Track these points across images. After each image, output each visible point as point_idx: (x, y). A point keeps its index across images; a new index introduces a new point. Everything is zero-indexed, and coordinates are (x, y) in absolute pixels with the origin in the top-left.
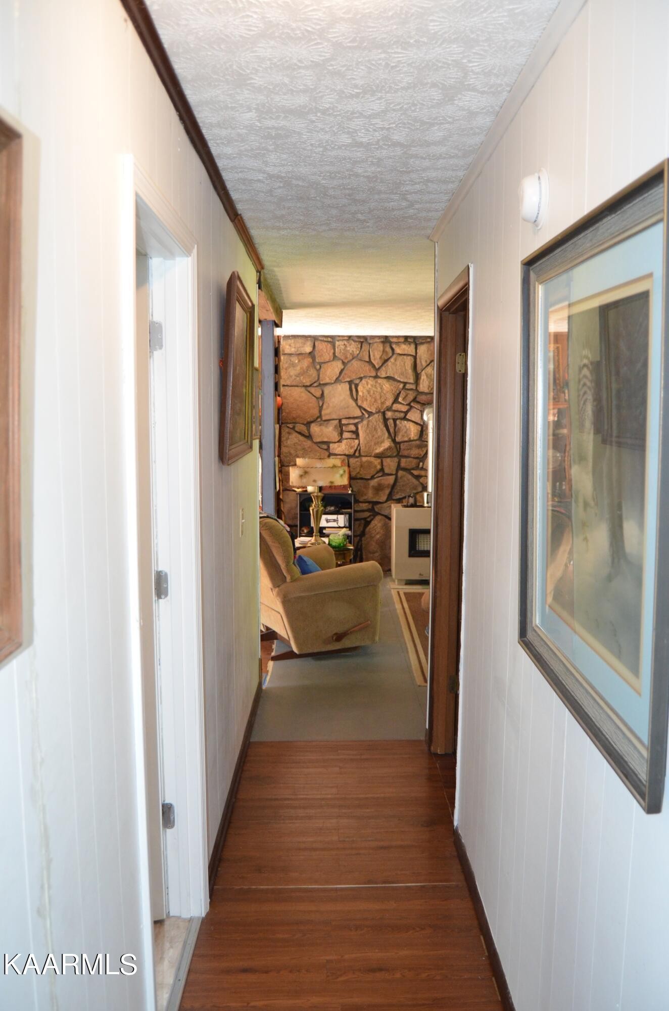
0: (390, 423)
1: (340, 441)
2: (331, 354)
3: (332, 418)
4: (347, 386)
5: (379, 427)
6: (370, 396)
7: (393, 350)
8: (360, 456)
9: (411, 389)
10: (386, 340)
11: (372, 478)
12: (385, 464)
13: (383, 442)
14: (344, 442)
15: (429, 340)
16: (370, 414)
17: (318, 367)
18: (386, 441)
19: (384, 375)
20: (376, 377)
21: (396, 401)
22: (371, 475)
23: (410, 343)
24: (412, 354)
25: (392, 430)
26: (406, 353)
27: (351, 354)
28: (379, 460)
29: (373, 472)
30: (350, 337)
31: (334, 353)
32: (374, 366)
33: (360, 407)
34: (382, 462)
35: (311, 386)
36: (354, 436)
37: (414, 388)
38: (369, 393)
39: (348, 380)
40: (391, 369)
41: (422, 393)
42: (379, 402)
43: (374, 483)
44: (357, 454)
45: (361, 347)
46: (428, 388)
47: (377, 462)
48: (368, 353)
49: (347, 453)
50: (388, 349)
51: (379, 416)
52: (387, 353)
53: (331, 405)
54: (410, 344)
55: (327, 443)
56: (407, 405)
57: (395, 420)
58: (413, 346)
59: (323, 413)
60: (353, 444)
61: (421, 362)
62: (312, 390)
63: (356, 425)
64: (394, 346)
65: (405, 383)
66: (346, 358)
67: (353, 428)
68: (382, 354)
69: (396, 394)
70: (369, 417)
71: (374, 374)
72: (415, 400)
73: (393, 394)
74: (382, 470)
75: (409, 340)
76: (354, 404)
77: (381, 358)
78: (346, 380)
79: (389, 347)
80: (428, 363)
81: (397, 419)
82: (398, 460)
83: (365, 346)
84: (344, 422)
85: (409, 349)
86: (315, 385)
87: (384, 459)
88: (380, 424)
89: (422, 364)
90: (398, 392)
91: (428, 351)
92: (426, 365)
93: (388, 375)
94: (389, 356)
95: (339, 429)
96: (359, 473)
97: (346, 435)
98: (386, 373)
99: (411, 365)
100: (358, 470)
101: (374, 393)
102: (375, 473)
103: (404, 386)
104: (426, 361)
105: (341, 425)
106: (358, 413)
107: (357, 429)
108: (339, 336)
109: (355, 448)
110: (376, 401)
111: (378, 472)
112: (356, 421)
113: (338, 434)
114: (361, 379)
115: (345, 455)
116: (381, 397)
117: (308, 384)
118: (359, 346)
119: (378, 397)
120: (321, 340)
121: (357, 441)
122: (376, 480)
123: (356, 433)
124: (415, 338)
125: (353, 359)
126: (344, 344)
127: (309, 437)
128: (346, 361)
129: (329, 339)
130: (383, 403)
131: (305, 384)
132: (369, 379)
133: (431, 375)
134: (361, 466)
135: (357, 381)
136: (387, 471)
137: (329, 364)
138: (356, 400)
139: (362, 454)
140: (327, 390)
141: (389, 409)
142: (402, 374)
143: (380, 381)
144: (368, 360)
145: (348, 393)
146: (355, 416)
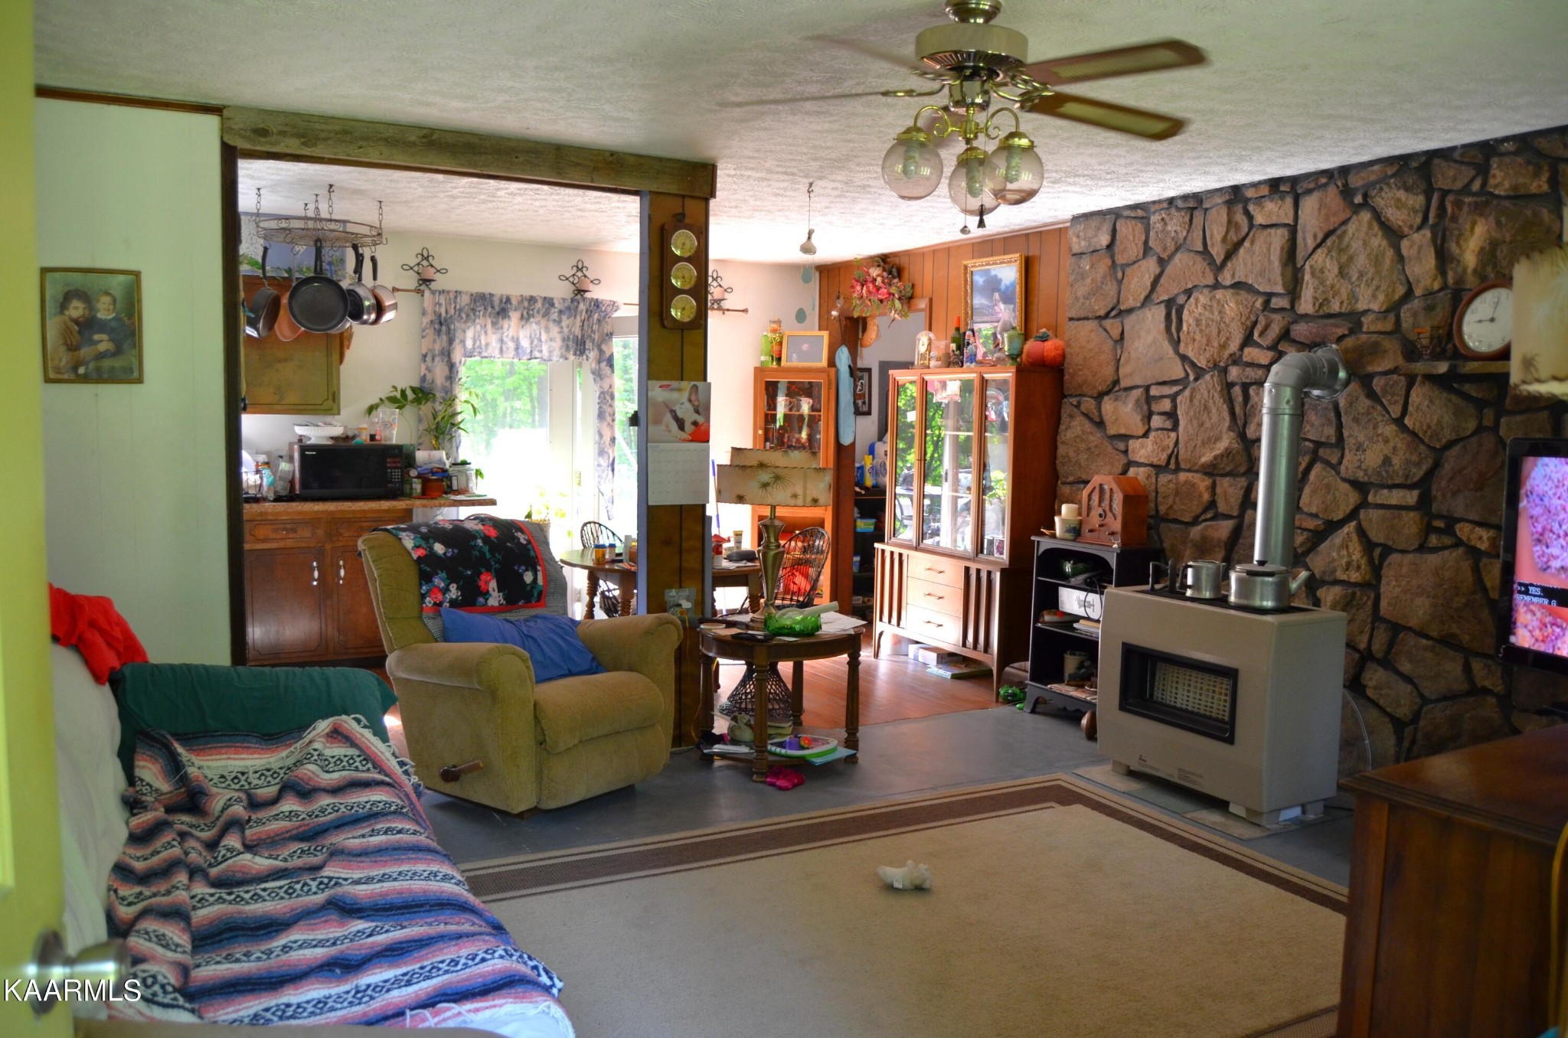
0: (1237, 391)
1: (1146, 435)
2: (1141, 245)
3: (1133, 384)
4: (1163, 312)
5: (1214, 403)
6: (1201, 331)
7: (1250, 217)
8: (1178, 469)
9: (1282, 309)
10: (1235, 195)
11: (1195, 522)
12: (1218, 490)
13: (1218, 439)
14: (1152, 435)
15: (1323, 180)
16: (1200, 373)
17: (1120, 275)
18: (1225, 436)
19: (1228, 283)
20: (1216, 286)
21: (1248, 341)
22: (1193, 514)
23: (1283, 196)
24: (1287, 222)
25: (1238, 410)
26: (1274, 220)
27: (1173, 239)
28: (1208, 482)
29: (1196, 508)
30: (1171, 201)
31: (1146, 242)
32: (1211, 261)
33: (1184, 358)
34: (1214, 486)
35: (1107, 316)
36: (1168, 424)
37: (1288, 306)
38: (1197, 326)
39: (1165, 297)
40: (1241, 268)
41: (1305, 317)
42: (1216, 344)
43: (1195, 532)
44: (1172, 466)
45: (1191, 220)
46: (1314, 305)
47: (1202, 483)
48: (1201, 233)
49: (1155, 461)
50: (1240, 218)
51: (1212, 376)
52: (1237, 226)
53: (1133, 355)
54: (1282, 199)
55: (1125, 437)
56: (1269, 348)
57: (1245, 387)
58: (1289, 201)
59: (1121, 372)
60: (1166, 442)
61: (1304, 239)
62: (1107, 323)
63: (1173, 398)
64: (1251, 208)
65: (1269, 296)
66: (1165, 249)
67: (1166, 405)
68: (1227, 232)
69: (1249, 323)
70: (1196, 379)
71: (1210, 281)
72: (1285, 335)
73: (1242, 323)
74: (1212, 504)
75: (1282, 188)
76: (1171, 352)
77: (1224, 240)
78: (1161, 299)
79: (1241, 211)
80: (1319, 240)
81: (1251, 384)
82: (1245, 484)
83: (1198, 216)
84: (1154, 391)
85: (1282, 212)
86: (1113, 314)
87: (1218, 479)
88: (1216, 395)
89: (1305, 245)
90: (1253, 318)
91: (1320, 209)
92: (1314, 245)
93: (1237, 280)
94: (1243, 234)
95: (1145, 407)
96: (1171, 506)
97: (1157, 421)
98: (1233, 276)
99: (1282, 249)
100: (1170, 501)
101: (1207, 325)
102: (1199, 511)
103: (1267, 303)
104: (1315, 236)
105: (1149, 399)
106: (1177, 371)
107: (1175, 407)
108: (1154, 202)
109: (1169, 452)
110: (1209, 341)
111: (1205, 511)
112: (1175, 389)
113: (1142, 420)
114: (1189, 293)
115: (1152, 465)
116: (1219, 333)
117: (1102, 313)
118: (1187, 219)
119: (1215, 331)
120: (1127, 217)
121: (1173, 435)
122: (1199, 528)
123: (1172, 415)
124: (1294, 180)
125: (1177, 249)
126: (1163, 219)
127: (1100, 424)
128: (1165, 256)
129: (1140, 213)
130: (1223, 347)
131: (1098, 314)
132: (1201, 293)
133: (1322, 271)
134: (1177, 493)
135: (1181, 300)
136: (1222, 507)
137: (1137, 265)
138: (1176, 343)
139: (1183, 466)
140: (1129, 321)
141: (1235, 360)
142: (1262, 273)
143: (1219, 294)
144: (1201, 249)
145: (1162, 326)
146: (1174, 378)
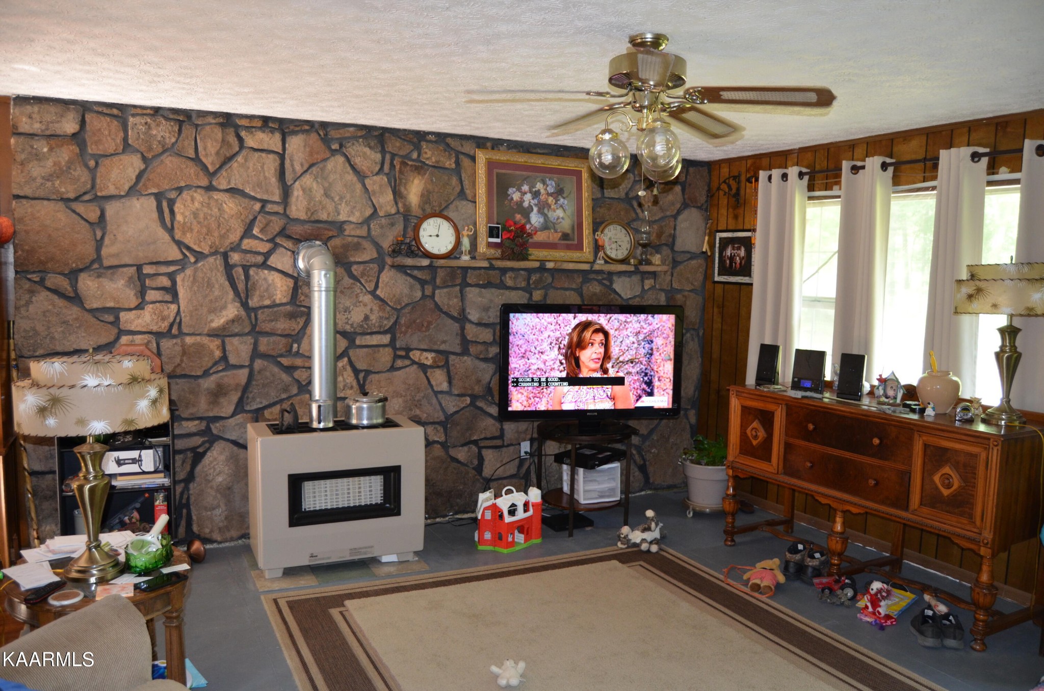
0: (239, 272)
1: (140, 307)
2: (119, 140)
3: (123, 263)
4: (152, 203)
5: (217, 280)
6: (199, 223)
7: (241, 140)
8: (181, 334)
9: (277, 213)
10: (227, 120)
11: (206, 374)
12: (228, 348)
13: (224, 307)
14: (149, 308)
15: (307, 127)
16: (199, 256)
17: (92, 163)
18: (230, 306)
19: (224, 186)
20: (210, 188)
21: (247, 233)
22: (203, 369)
23: (272, 131)
24: (276, 150)
25: (241, 286)
26: (265, 147)
27: (159, 142)
28: (218, 342)
29: (207, 362)
30: (157, 111)
31: (125, 139)
32: (205, 168)
33: (179, 244)
34: (223, 343)
35: (76, 199)
36: (168, 297)
37: (281, 211)
38: (195, 218)
39: (155, 191)
40: (235, 175)
41: (297, 220)
42: (216, 234)
43: (208, 383)
44: (175, 331)
45: (180, 131)
46: (307, 213)
47: (214, 345)
48: (193, 143)
49: (155, 328)
50: (232, 139)
51: (215, 260)
52: (230, 146)
53: (120, 237)
54: (272, 132)
55: (115, 311)
56: (267, 241)
57: (246, 268)
58: (278, 136)
59: (104, 252)
60: (166, 313)
61: (292, 165)
62: (80, 208)
63: (172, 276)
64: (243, 134)
65: (264, 202)
66: (150, 149)
67: (165, 282)
68: (221, 147)
69: (248, 221)
70: (196, 262)
71: (204, 182)
72: (282, 233)
73: (242, 221)
74: (224, 358)
75: (271, 125)
76: (167, 237)
77: (217, 153)
78: (150, 191)
79: (233, 134)
80: (305, 168)
81: (251, 266)
82: (252, 341)
83: (188, 131)
84: (147, 270)
85: (271, 142)
86: (87, 197)
87: (227, 340)
88: (219, 274)
89: (294, 170)
90: (251, 217)
91: (305, 146)
92: (302, 171)
93: (233, 185)
94: (234, 152)
95: (138, 283)
96: (179, 365)
97: (151, 295)
98: (229, 182)
99: (276, 170)
100: (178, 360)
101: (205, 218)
102: (210, 365)
103: (263, 207)
104: (302, 165)
105: (141, 276)
106: (174, 253)
107: (174, 283)
108: (135, 107)
109: (171, 319)
110: (209, 232)
111: (216, 363)
112: (172, 269)
113: (135, 294)
114: (180, 190)
115: (150, 333)
116: (219, 226)
117: (71, 195)
118: (176, 129)
119: (214, 226)
120: (98, 112)
121: (173, 307)
122: (213, 378)
123: (172, 291)
124: (281, 122)
125: (164, 152)
126: (146, 123)
127: (76, 299)
128: (149, 155)
129: (115, 111)
130: (223, 237)
131: (65, 196)
132: (196, 192)
133: (310, 190)
134: (184, 353)
135: (173, 195)
136: (232, 360)
137: (116, 158)
138: (170, 230)
139: (185, 330)
140: (111, 209)
141: (236, 248)
142: (259, 185)
143: (216, 195)
144: (192, 155)
145: (155, 215)
146: (170, 259)
